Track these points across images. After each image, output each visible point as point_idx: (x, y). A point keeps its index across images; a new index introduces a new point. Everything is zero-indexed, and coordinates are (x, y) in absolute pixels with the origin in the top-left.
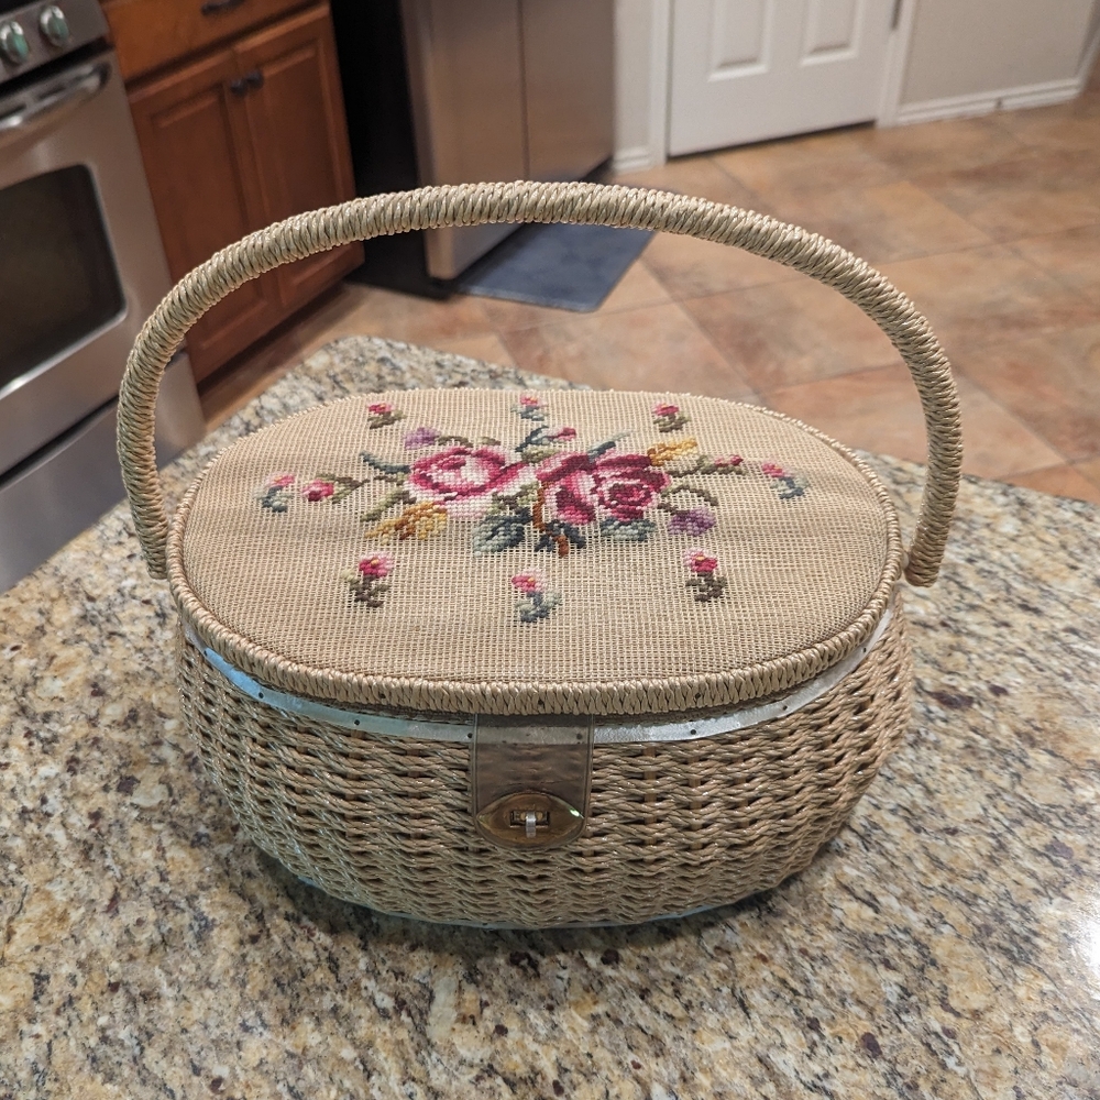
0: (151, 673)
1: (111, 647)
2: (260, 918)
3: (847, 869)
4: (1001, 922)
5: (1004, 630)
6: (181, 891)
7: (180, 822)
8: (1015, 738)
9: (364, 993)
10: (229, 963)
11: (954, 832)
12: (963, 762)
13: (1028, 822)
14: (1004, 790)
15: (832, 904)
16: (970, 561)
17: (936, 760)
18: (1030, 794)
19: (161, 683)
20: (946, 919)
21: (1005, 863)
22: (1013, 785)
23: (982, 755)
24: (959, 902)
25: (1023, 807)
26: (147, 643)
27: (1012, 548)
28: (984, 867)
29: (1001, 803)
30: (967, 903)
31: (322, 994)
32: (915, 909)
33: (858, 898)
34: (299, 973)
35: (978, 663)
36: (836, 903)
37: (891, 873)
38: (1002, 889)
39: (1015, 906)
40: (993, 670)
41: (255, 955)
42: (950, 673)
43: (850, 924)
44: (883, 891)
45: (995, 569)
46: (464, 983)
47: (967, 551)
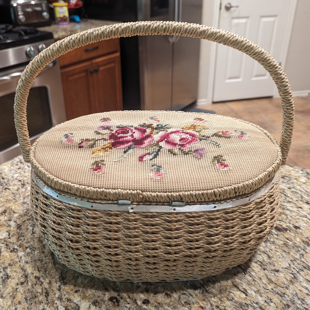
0: (15, 200)
1: (5, 192)
2: (26, 277)
3: (237, 280)
4: (294, 304)
5: (300, 209)
6: (2, 266)
7: (9, 244)
8: (302, 243)
9: (55, 305)
10: (11, 291)
11: (278, 271)
12: (282, 249)
13: (305, 270)
14: (297, 259)
15: (230, 291)
16: (289, 188)
17: (273, 247)
18: (307, 261)
19: (17, 203)
20: (272, 300)
21: (296, 284)
22: (301, 258)
23: (290, 247)
24: (278, 295)
25: (304, 265)
26: (16, 192)
27: (304, 186)
28: (288, 284)
29: (296, 263)
30: (281, 296)
31: (40, 304)
32: (261, 296)
33: (240, 290)
34: (34, 296)
35: (290, 218)
36: (232, 291)
37: (253, 283)
38: (295, 292)
39: (299, 299)
40: (295, 221)
41: (21, 289)
42: (280, 221)
43: (236, 299)
44: (250, 289)
45: (298, 191)
46: (92, 305)
47: (288, 186)
